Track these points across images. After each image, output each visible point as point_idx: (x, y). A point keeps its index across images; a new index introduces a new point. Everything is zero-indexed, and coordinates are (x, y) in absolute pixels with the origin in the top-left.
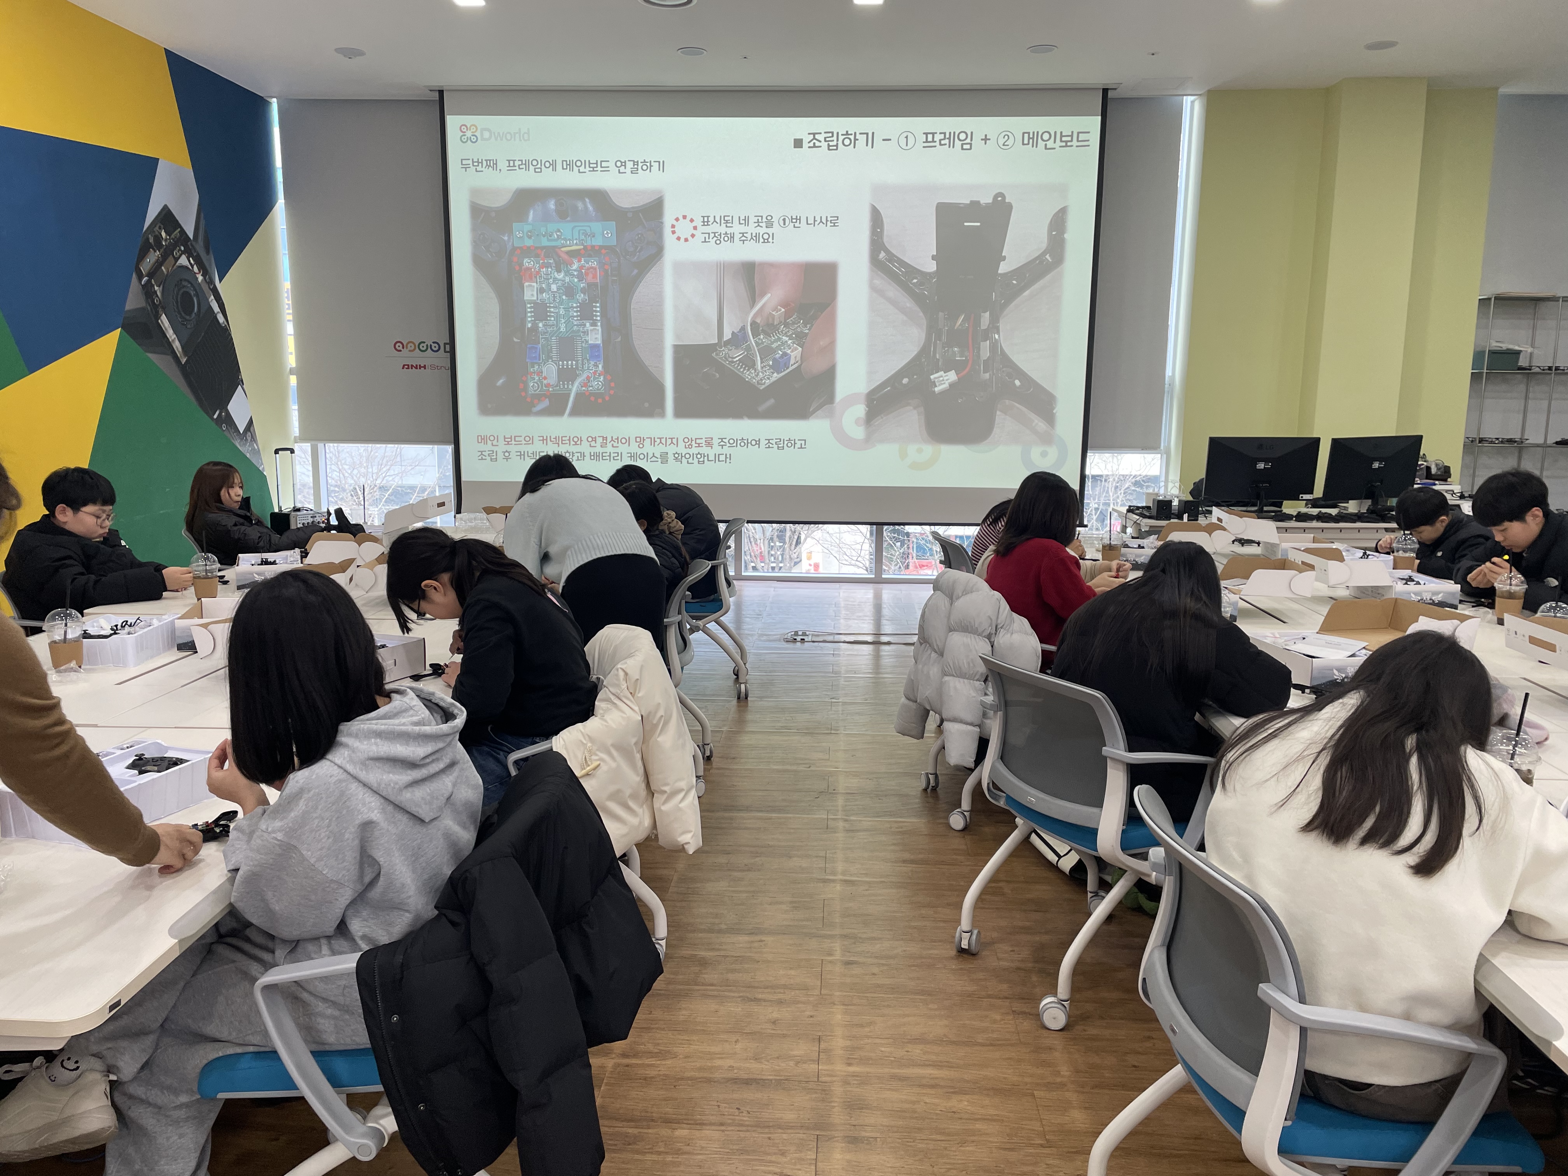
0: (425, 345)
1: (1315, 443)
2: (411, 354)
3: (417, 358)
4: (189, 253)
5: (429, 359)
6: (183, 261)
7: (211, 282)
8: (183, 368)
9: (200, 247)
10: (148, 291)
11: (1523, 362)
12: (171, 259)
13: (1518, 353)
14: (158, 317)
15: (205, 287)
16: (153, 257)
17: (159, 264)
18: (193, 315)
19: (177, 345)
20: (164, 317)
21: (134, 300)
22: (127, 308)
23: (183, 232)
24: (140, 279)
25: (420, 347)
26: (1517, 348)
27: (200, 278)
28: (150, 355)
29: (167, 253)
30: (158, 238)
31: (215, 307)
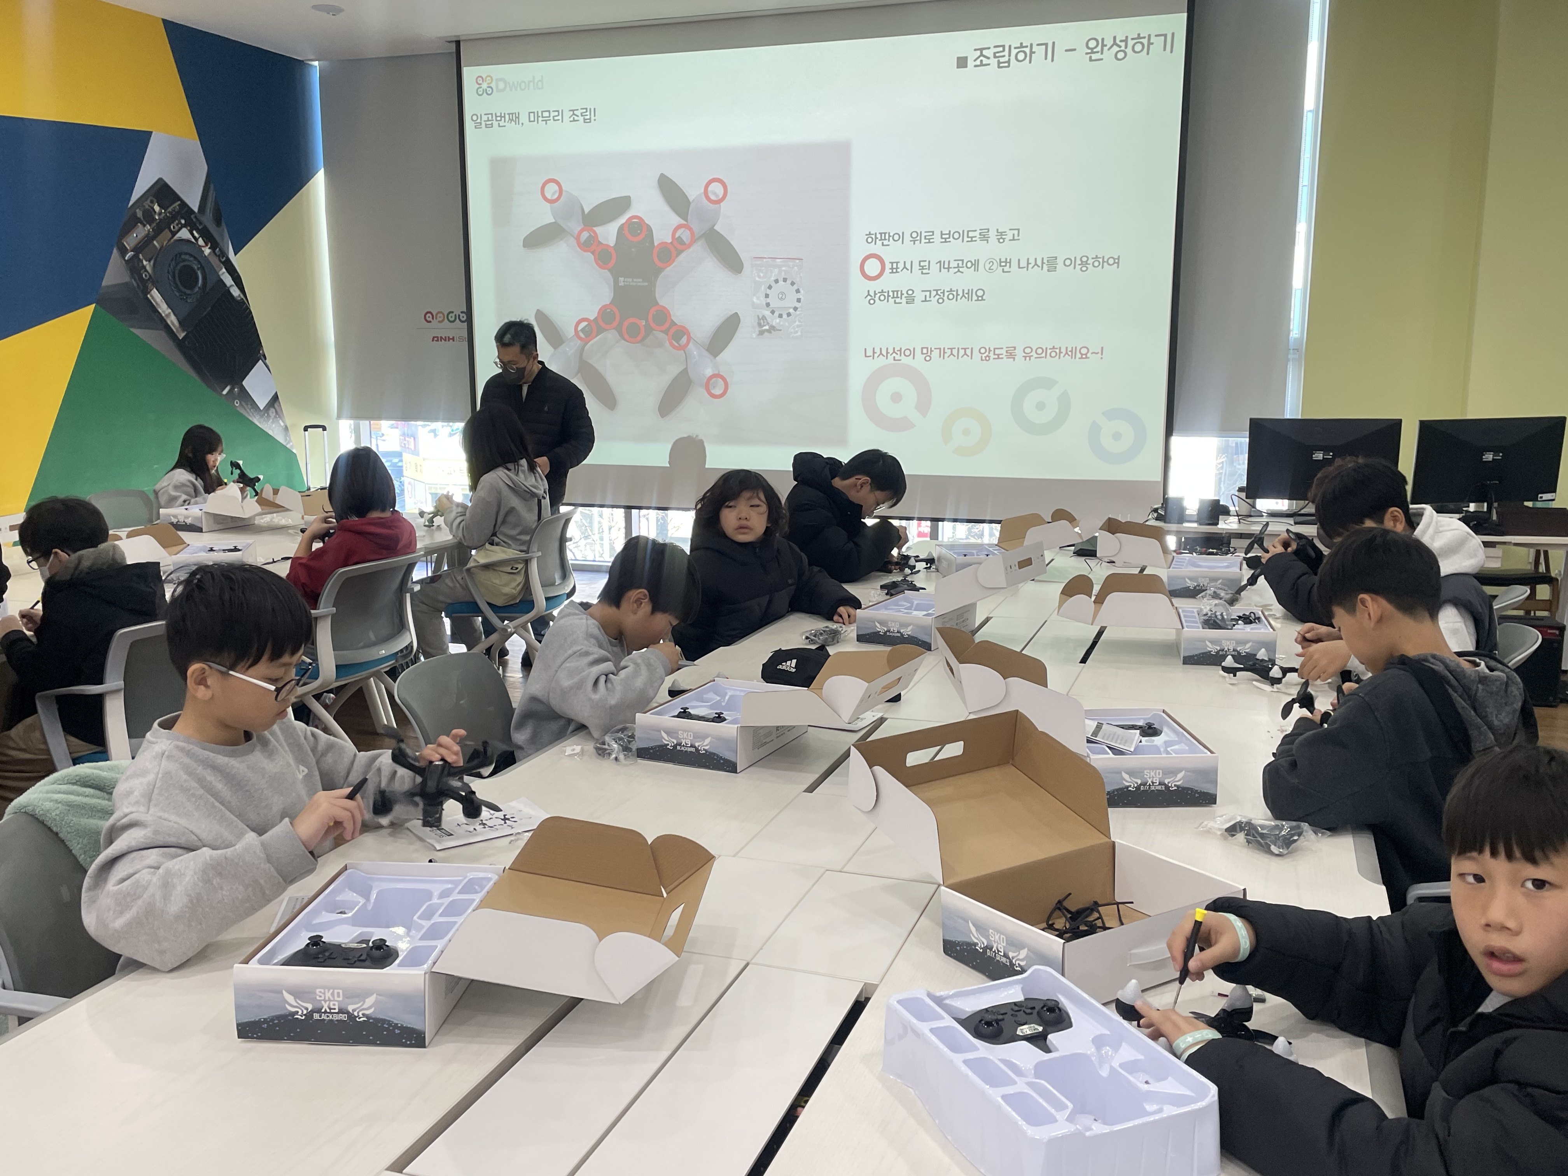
0: (453, 315)
1: (1395, 426)
3: (446, 329)
4: (191, 226)
5: (454, 328)
6: (184, 234)
7: (223, 255)
8: (180, 345)
9: (208, 220)
10: (134, 267)
12: (166, 234)
14: (146, 291)
15: (214, 261)
16: (140, 232)
17: (149, 238)
18: (197, 289)
19: (172, 321)
20: (155, 292)
21: (115, 276)
23: (184, 204)
24: (123, 254)
28: (135, 331)
29: (162, 227)
30: (149, 212)
31: (228, 280)
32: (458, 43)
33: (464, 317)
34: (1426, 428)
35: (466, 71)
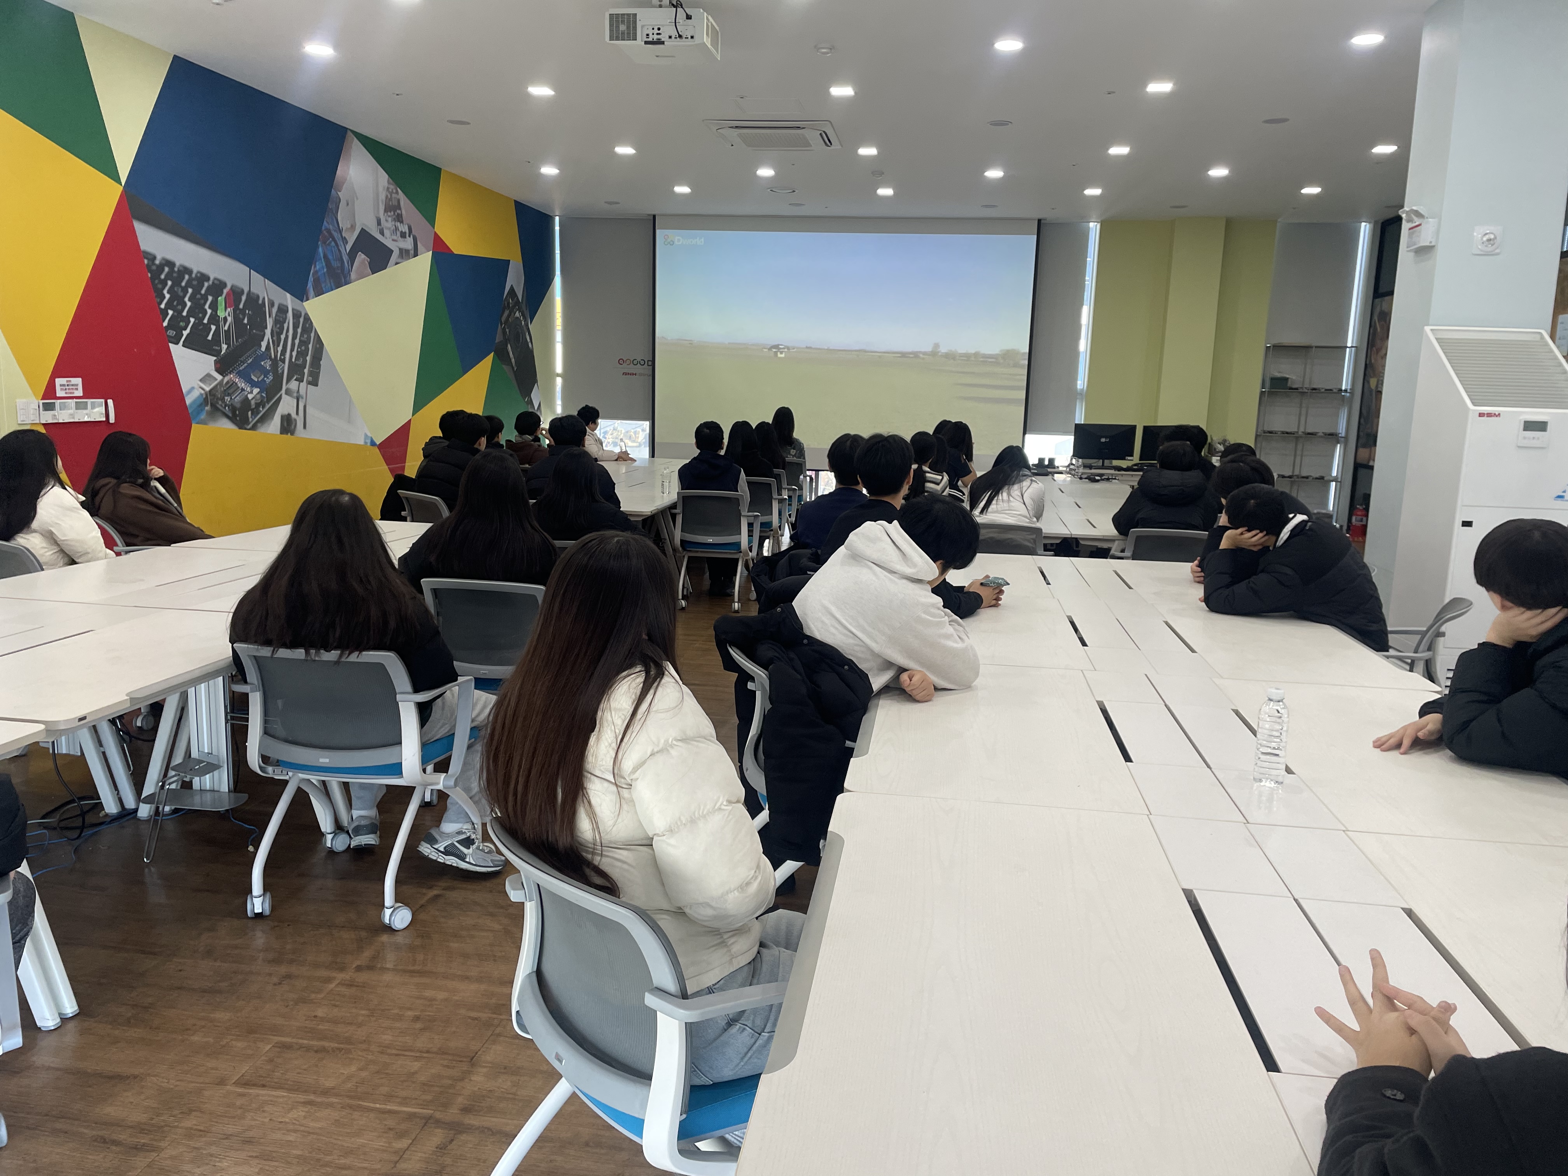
0: (636, 361)
1: (1134, 428)
2: (628, 366)
3: (631, 369)
4: (520, 310)
5: (638, 369)
6: (517, 314)
7: (527, 325)
8: (515, 372)
9: (524, 306)
10: (504, 333)
11: (1289, 384)
12: (513, 314)
13: (1286, 379)
14: (507, 346)
15: (525, 328)
16: (507, 313)
17: (509, 316)
18: (520, 344)
19: (513, 360)
20: (509, 345)
21: (499, 338)
22: (497, 341)
23: (518, 299)
24: (501, 325)
25: (633, 362)
26: (1288, 376)
27: (523, 323)
28: (503, 366)
29: (512, 312)
30: (509, 303)
31: (528, 340)
32: (654, 216)
33: (650, 363)
34: (1146, 429)
35: (658, 232)
